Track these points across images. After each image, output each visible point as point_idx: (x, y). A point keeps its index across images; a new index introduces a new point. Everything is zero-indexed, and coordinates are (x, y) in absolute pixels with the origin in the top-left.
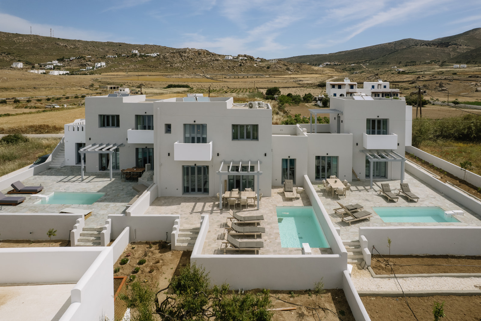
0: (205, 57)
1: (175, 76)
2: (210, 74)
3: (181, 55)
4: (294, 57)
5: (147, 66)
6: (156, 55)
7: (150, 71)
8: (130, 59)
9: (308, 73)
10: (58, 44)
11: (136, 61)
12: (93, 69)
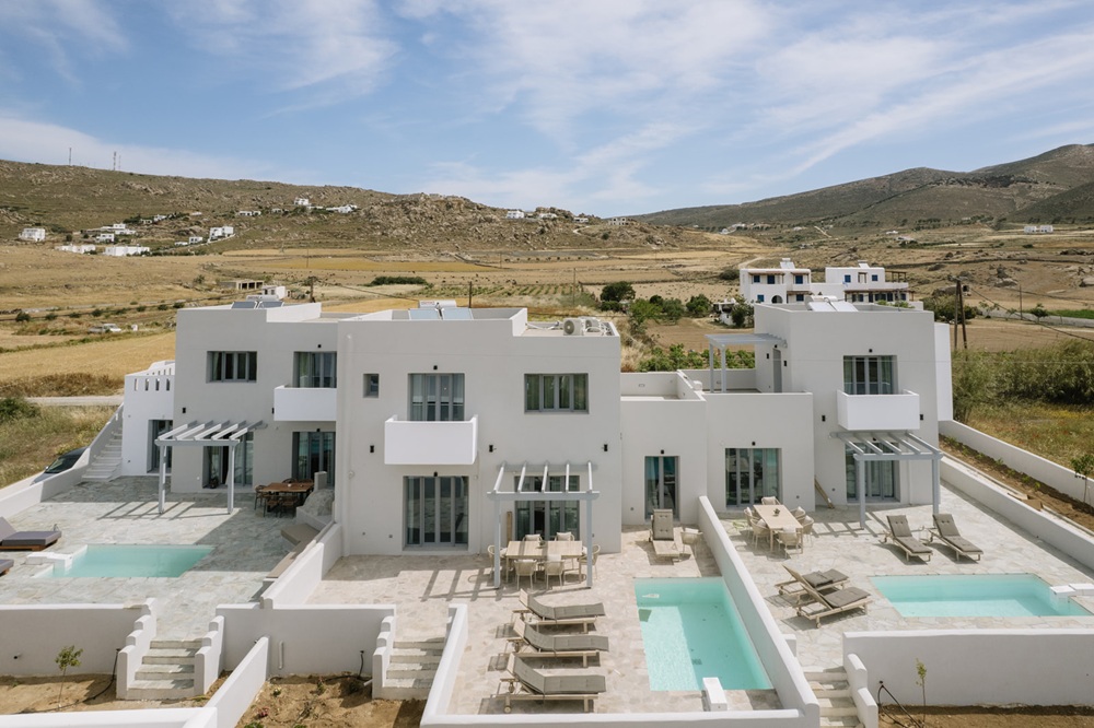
0: (461, 213)
1: (391, 258)
2: (472, 253)
3: (406, 209)
4: (663, 213)
5: (328, 235)
6: (349, 209)
7: (336, 246)
8: (290, 219)
9: (696, 249)
10: (128, 186)
11: (305, 224)
12: (204, 242)
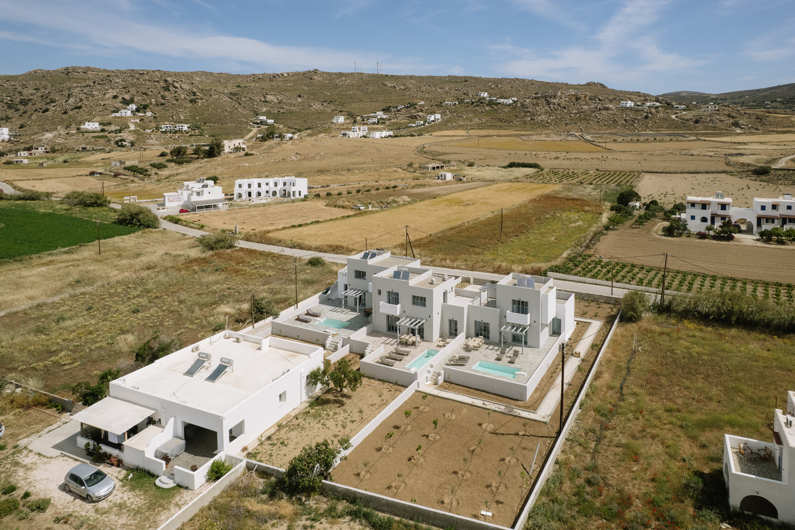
0: (587, 104)
1: (535, 137)
2: (591, 133)
3: (547, 101)
5: (497, 120)
6: (511, 101)
7: (501, 128)
8: (474, 109)
10: (385, 85)
11: (482, 112)
12: (424, 125)
